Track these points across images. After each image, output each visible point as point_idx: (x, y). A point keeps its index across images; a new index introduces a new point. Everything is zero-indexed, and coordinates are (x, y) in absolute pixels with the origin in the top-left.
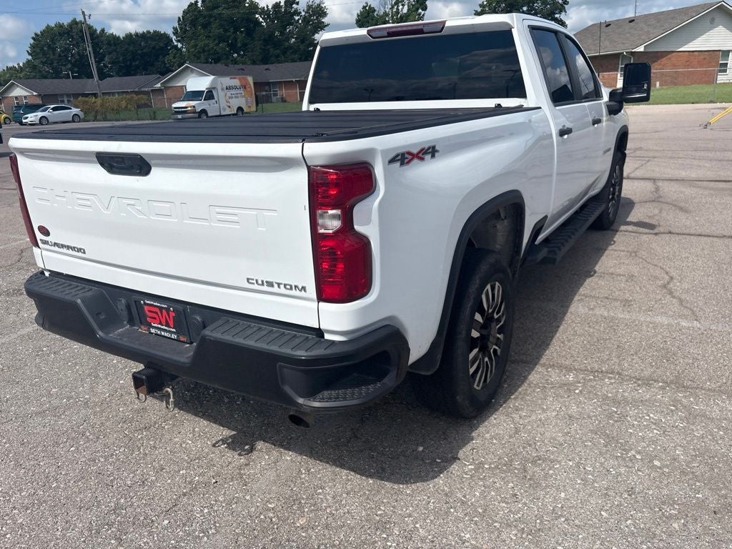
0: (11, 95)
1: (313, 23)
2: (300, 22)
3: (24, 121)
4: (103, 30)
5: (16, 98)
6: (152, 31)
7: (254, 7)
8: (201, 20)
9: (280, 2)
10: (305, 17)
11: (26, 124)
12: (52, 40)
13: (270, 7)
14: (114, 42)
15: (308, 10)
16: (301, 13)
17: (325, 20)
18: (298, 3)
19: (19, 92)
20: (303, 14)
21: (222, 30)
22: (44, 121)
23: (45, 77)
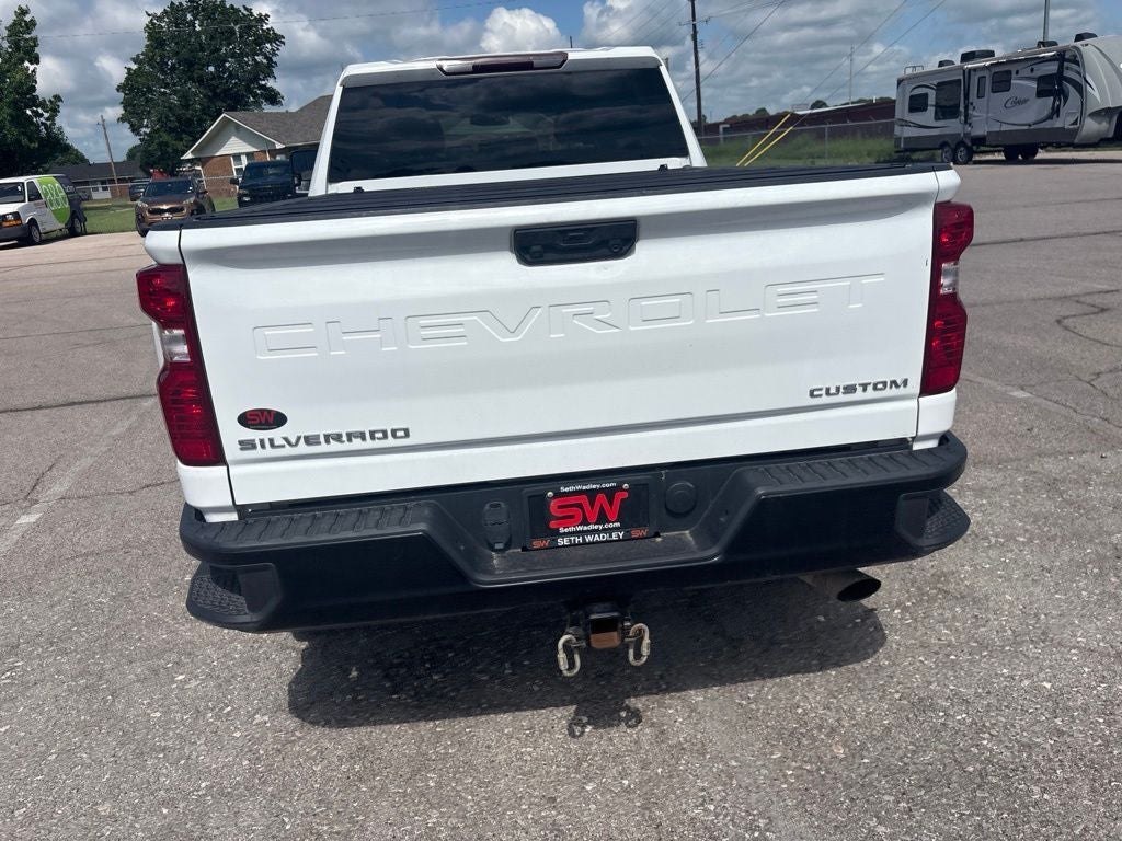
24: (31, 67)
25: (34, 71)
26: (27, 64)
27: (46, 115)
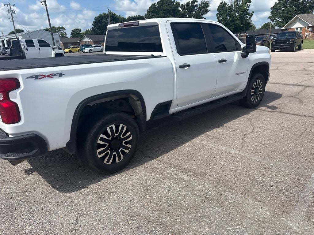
0: (84, 41)
1: (203, 10)
2: (197, 10)
3: (84, 51)
4: (120, 16)
5: (85, 42)
6: (138, 16)
7: (178, 4)
8: (156, 11)
9: (190, 2)
10: (200, 7)
11: (84, 52)
12: (101, 20)
13: (185, 4)
14: (123, 20)
15: (201, 4)
16: (198, 6)
17: (208, 9)
18: (197, 2)
19: (86, 40)
20: (199, 6)
21: (163, 14)
22: (91, 51)
23: (98, 34)
24: (249, 4)
25: (249, 5)
26: (248, 3)
27: (249, 17)
